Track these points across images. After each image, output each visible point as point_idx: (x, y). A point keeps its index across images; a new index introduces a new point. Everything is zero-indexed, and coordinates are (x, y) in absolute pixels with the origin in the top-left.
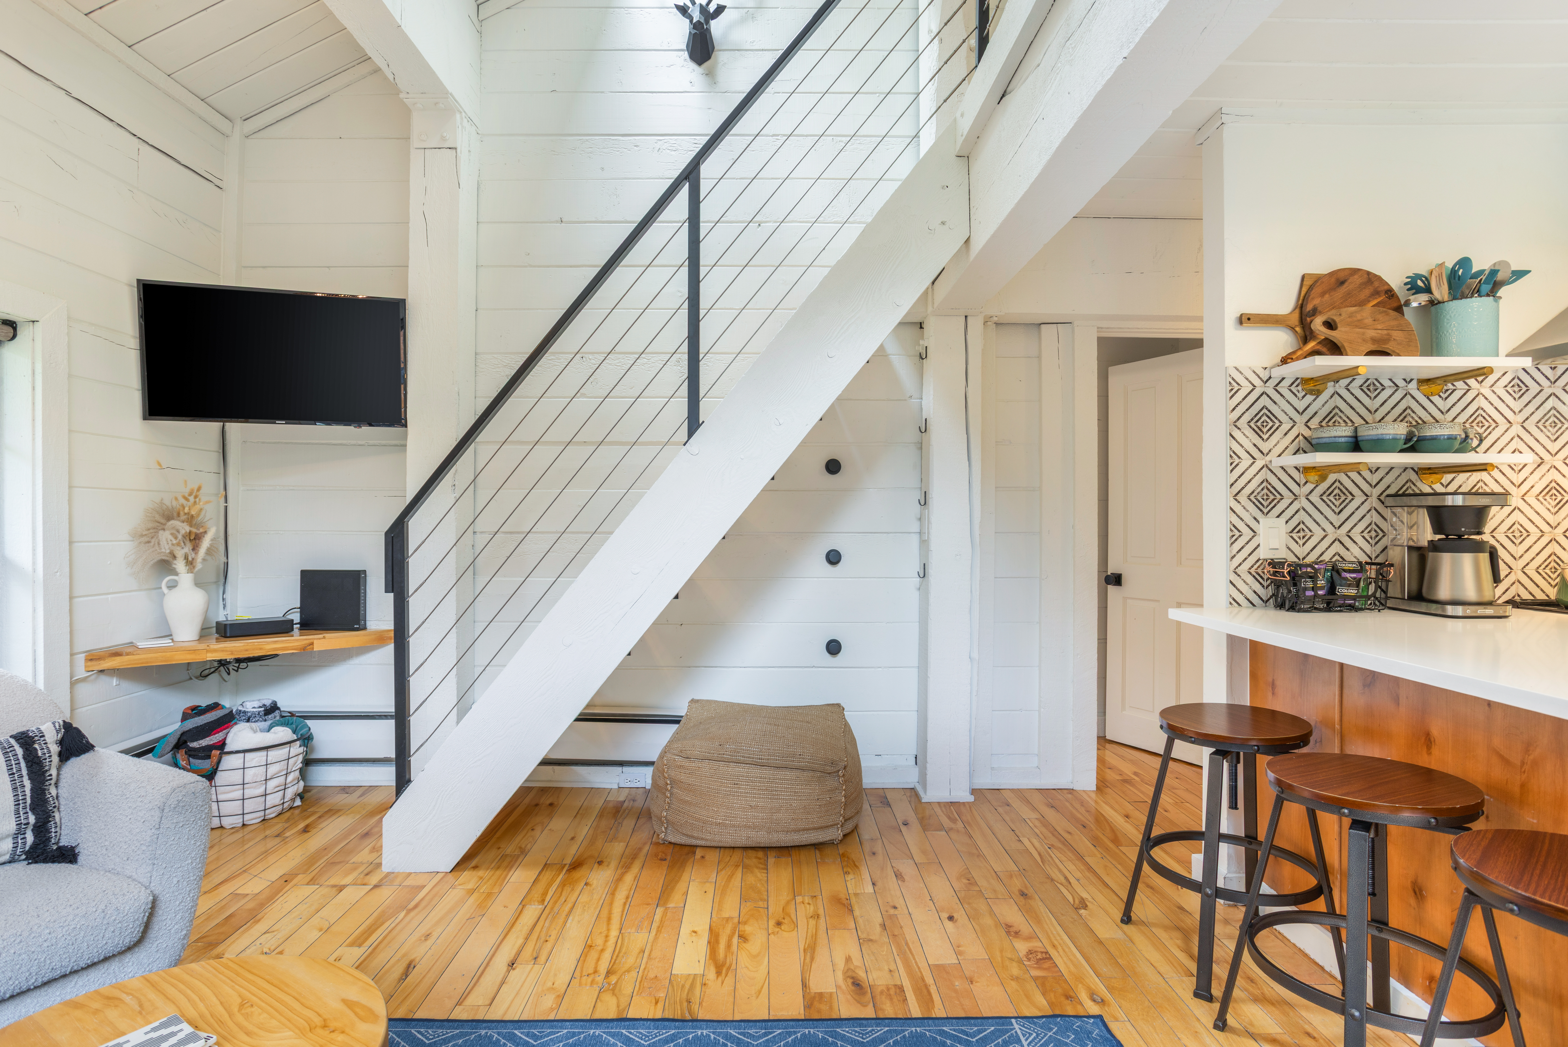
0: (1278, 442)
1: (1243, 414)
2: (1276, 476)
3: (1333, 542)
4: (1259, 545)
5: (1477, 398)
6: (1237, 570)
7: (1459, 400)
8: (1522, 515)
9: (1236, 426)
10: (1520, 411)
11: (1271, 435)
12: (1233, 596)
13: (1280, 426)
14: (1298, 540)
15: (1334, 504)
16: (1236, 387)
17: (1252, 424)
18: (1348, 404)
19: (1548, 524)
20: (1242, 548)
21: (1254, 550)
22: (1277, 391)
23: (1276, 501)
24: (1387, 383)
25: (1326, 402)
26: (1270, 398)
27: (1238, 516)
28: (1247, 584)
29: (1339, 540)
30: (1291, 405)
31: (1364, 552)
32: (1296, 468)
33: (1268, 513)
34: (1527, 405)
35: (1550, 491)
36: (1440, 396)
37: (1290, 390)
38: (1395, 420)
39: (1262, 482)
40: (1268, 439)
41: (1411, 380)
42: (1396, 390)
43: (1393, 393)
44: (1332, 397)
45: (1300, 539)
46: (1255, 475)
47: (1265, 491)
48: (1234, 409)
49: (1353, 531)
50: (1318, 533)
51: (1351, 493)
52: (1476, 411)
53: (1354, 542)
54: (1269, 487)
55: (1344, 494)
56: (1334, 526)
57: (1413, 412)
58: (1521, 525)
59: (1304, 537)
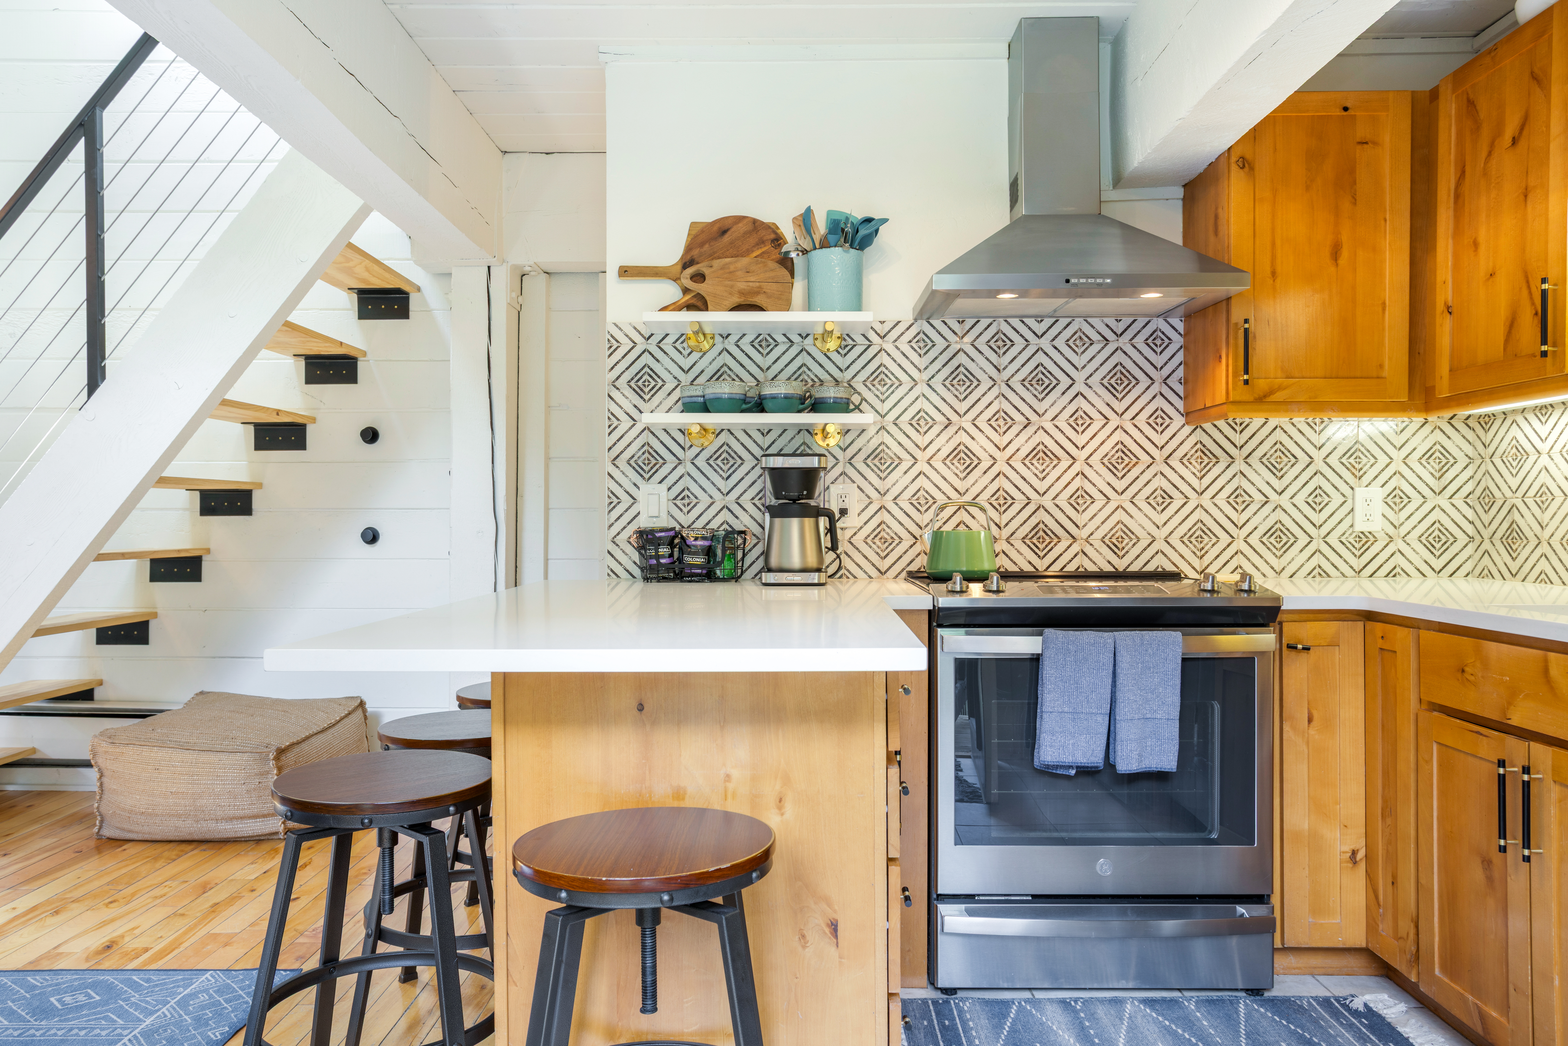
0: (661, 403)
1: (622, 373)
2: (659, 439)
3: (721, 510)
4: (639, 513)
5: (879, 355)
6: (615, 540)
7: (859, 357)
8: (927, 480)
9: (615, 386)
10: (926, 369)
11: (653, 396)
12: (611, 567)
13: (663, 385)
14: (682, 507)
15: (721, 469)
16: (615, 345)
17: (632, 384)
18: (737, 361)
19: (956, 490)
20: (621, 516)
21: (634, 518)
22: (660, 348)
23: (657, 466)
24: (780, 339)
25: (713, 360)
26: (653, 356)
27: (617, 482)
28: (627, 554)
29: (727, 508)
30: (676, 363)
31: (755, 520)
32: (680, 430)
33: (649, 479)
34: (933, 361)
35: (957, 454)
36: (839, 353)
37: (675, 347)
38: (789, 379)
39: (643, 446)
40: (650, 399)
41: (808, 335)
42: (790, 347)
43: (787, 350)
44: (720, 354)
45: (685, 506)
46: (635, 439)
47: (647, 455)
48: (612, 368)
49: (742, 498)
50: (705, 500)
51: (740, 458)
52: (878, 368)
53: (744, 509)
54: (651, 451)
55: (733, 458)
56: (722, 493)
57: (809, 369)
58: (927, 492)
59: (688, 504)
